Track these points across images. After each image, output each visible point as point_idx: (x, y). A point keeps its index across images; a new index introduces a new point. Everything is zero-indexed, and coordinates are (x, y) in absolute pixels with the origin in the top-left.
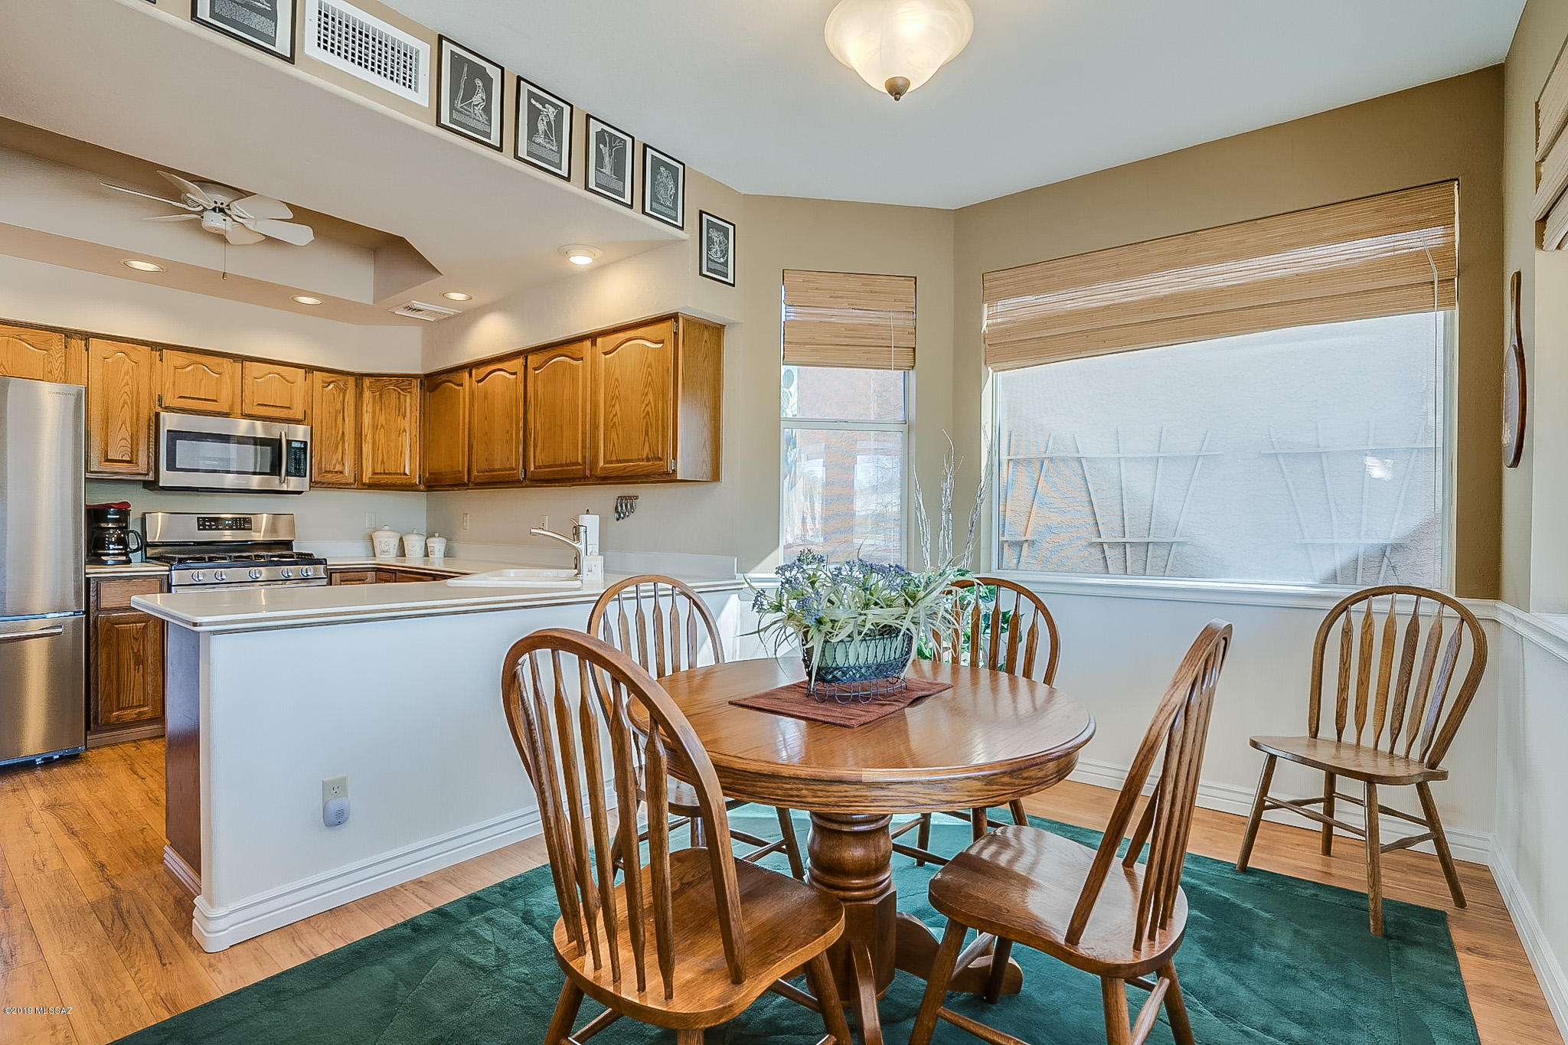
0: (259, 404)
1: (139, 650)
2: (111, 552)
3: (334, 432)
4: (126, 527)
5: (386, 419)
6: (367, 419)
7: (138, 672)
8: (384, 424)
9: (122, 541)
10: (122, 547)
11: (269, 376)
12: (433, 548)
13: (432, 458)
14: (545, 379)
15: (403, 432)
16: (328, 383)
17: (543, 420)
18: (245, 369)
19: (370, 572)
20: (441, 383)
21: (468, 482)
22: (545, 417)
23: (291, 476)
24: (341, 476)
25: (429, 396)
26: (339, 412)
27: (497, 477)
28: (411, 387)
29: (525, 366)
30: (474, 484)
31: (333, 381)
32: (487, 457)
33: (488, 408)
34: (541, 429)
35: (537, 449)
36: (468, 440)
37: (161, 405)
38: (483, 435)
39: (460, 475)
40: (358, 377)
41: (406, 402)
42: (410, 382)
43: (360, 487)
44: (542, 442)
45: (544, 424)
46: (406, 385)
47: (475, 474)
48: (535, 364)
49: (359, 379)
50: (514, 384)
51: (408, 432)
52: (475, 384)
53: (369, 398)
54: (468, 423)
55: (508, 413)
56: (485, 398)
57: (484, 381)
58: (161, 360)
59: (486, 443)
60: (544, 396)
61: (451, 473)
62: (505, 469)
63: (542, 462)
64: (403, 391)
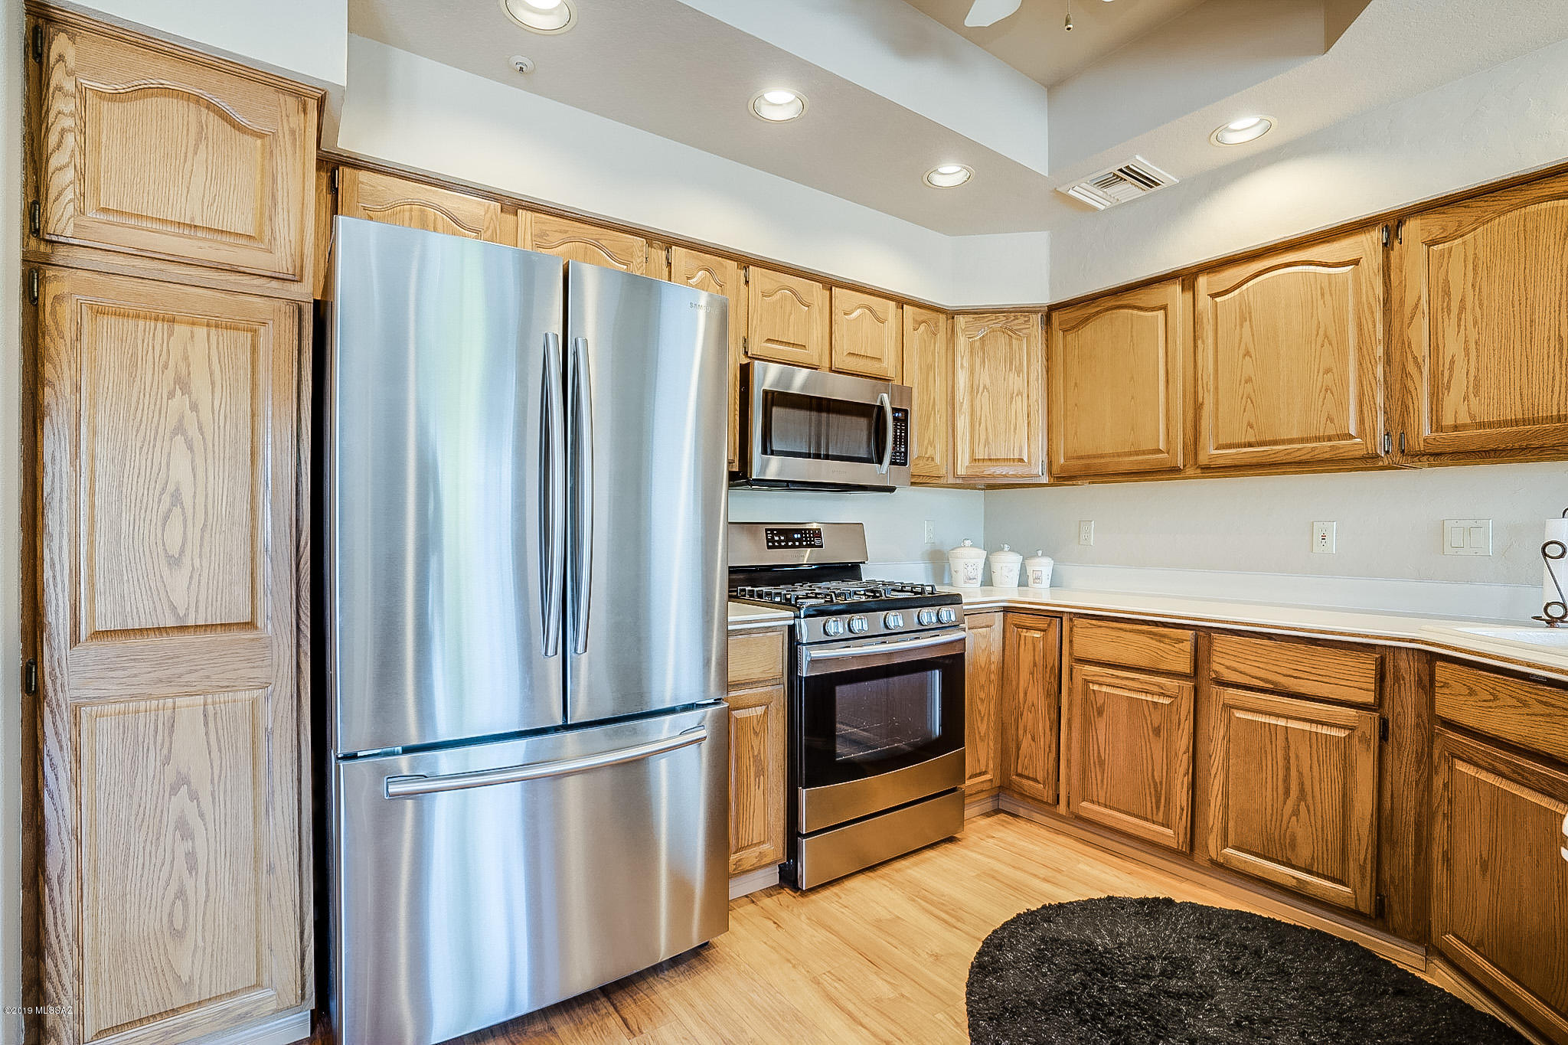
0: (849, 353)
1: (759, 750)
3: (925, 398)
5: (990, 375)
6: (962, 379)
7: (759, 787)
8: (988, 385)
11: (858, 310)
12: (1040, 573)
13: (1076, 433)
14: (1480, 255)
15: (1017, 395)
16: (918, 323)
17: (1473, 336)
18: (833, 299)
19: (997, 614)
20: (1098, 313)
21: (1184, 466)
22: (1484, 328)
23: (893, 463)
24: (933, 464)
25: (1064, 337)
26: (930, 367)
27: (1288, 454)
28: (1028, 326)
29: (1385, 245)
30: (1202, 468)
31: (924, 322)
32: (1253, 420)
33: (1253, 335)
34: (1467, 355)
35: (1446, 394)
36: (1184, 396)
37: (746, 353)
38: (1238, 384)
39: (1161, 456)
40: (952, 314)
41: (1021, 349)
42: (1026, 319)
43: (951, 481)
44: (1472, 379)
45: (1476, 343)
46: (1020, 324)
47: (1209, 452)
48: (1436, 232)
49: (953, 318)
50: (1350, 282)
51: (1025, 395)
52: (1204, 301)
53: (965, 346)
54: (1184, 368)
55: (1326, 336)
56: (1243, 319)
57: (1237, 292)
58: (747, 282)
59: (1249, 397)
60: (1477, 289)
61: (1130, 454)
62: (1318, 439)
63: (1472, 417)
64: (1015, 334)
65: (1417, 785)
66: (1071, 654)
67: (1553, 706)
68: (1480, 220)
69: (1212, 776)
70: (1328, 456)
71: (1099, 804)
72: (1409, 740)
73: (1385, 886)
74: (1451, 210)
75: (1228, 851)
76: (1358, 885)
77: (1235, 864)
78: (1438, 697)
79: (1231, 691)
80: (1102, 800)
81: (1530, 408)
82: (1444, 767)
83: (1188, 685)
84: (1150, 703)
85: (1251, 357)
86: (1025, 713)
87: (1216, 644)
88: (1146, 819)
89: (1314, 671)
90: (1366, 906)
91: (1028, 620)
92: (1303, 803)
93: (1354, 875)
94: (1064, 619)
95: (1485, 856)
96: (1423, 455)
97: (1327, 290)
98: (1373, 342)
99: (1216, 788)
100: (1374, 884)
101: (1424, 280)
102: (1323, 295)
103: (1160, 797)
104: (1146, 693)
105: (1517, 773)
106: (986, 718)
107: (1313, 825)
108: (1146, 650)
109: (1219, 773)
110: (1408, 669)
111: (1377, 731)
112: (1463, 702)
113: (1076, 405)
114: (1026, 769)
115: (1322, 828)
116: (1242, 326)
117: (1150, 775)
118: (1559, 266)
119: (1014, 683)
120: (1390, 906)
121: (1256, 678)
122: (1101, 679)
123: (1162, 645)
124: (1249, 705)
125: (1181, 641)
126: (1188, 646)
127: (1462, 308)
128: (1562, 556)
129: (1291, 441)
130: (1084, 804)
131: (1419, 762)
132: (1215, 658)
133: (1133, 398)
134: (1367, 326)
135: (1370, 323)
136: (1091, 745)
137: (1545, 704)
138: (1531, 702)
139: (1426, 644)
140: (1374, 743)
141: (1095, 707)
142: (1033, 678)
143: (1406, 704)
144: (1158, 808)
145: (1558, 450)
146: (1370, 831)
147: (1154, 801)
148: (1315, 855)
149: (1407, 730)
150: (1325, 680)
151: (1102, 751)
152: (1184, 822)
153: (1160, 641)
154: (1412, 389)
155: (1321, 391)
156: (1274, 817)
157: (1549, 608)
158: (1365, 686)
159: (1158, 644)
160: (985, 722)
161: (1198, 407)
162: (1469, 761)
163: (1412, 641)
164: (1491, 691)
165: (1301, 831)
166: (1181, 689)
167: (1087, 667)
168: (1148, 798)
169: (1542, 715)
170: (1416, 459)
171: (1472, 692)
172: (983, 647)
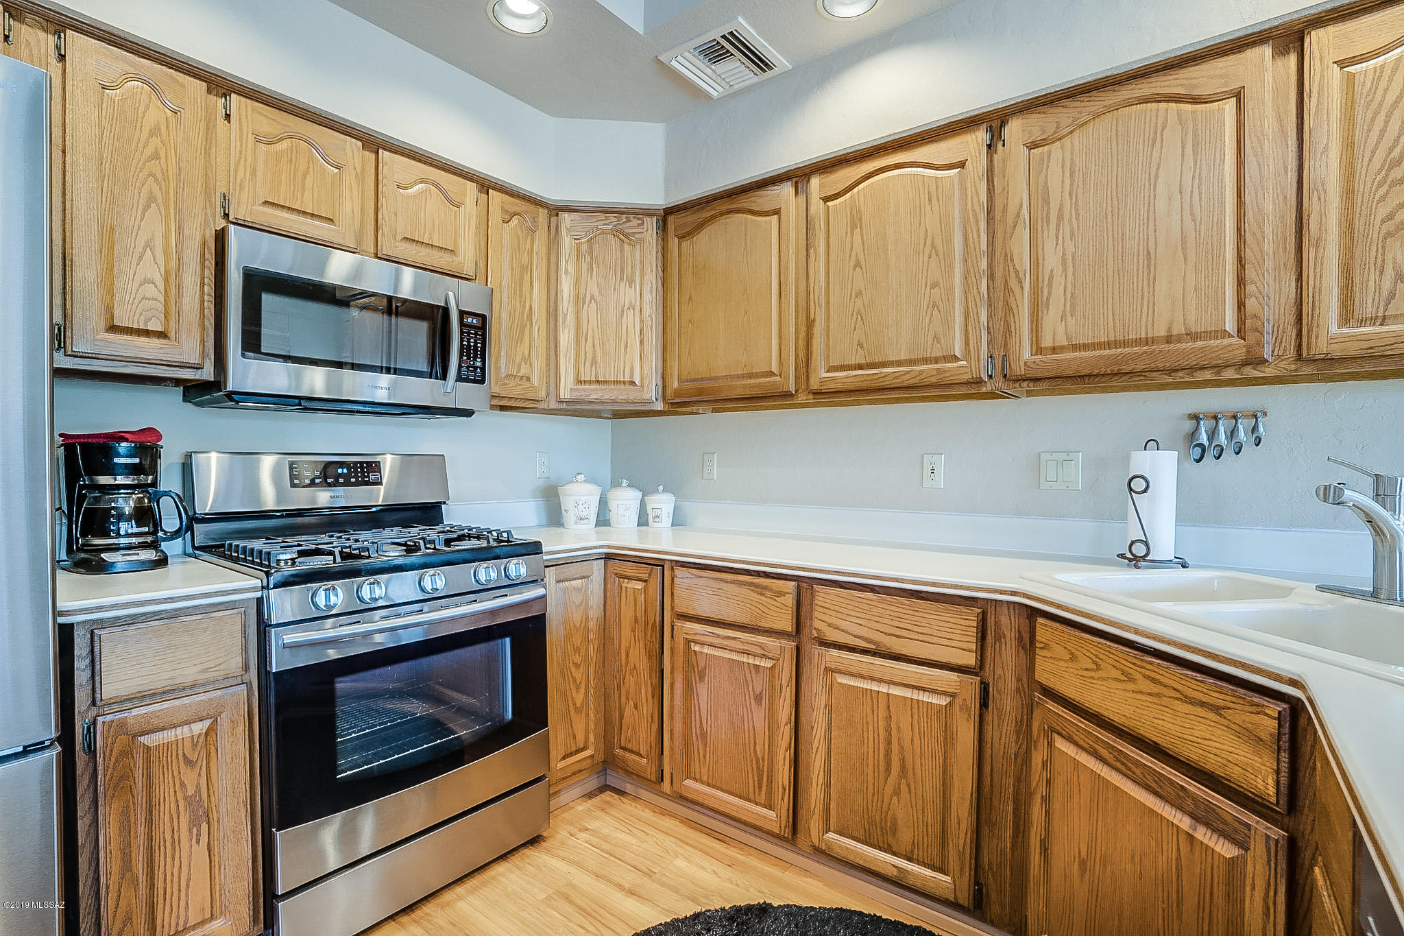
0: (406, 238)
1: (198, 786)
2: (123, 541)
3: (518, 305)
4: (154, 484)
5: (599, 284)
6: (566, 287)
7: (198, 842)
8: (596, 294)
9: (144, 515)
10: (146, 529)
11: (420, 185)
12: (659, 511)
13: (689, 353)
14: (1077, 161)
15: (629, 308)
16: (509, 216)
17: (1070, 249)
18: (380, 165)
19: (596, 562)
20: (713, 218)
21: (796, 391)
22: (1080, 241)
23: (459, 379)
24: (528, 384)
25: (680, 245)
26: (526, 269)
27: (897, 378)
28: (641, 230)
29: (989, 146)
30: (813, 393)
31: (518, 214)
32: (863, 340)
33: (863, 244)
34: (1065, 270)
35: (1045, 312)
36: (797, 311)
37: (226, 216)
38: (849, 298)
39: (773, 379)
40: (555, 210)
41: (633, 255)
42: (640, 222)
43: (553, 405)
44: (1069, 296)
45: (1073, 257)
46: (633, 227)
47: (821, 375)
48: (1037, 135)
49: (557, 215)
50: (956, 186)
51: (637, 309)
52: (817, 206)
53: (571, 248)
54: (797, 280)
55: (933, 246)
56: (854, 226)
57: (848, 195)
58: (228, 117)
59: (859, 313)
60: (1074, 197)
61: (743, 376)
62: (925, 361)
63: (1068, 337)
64: (628, 238)
65: (1016, 758)
66: (672, 608)
67: (1162, 684)
68: (1077, 122)
69: (814, 751)
70: (935, 381)
71: (702, 783)
72: (1009, 707)
73: (984, 873)
74: (1051, 110)
75: (831, 835)
76: (957, 873)
77: (837, 851)
78: (1038, 659)
79: (833, 652)
80: (705, 778)
81: (1122, 330)
82: (1042, 744)
83: (790, 645)
84: (752, 667)
85: (861, 268)
86: (627, 677)
87: (819, 598)
88: (749, 800)
89: (916, 629)
90: (964, 899)
91: (629, 569)
92: (903, 781)
93: (953, 863)
94: (666, 567)
95: (1084, 854)
96: (1024, 380)
97: (934, 195)
98: (978, 253)
99: (817, 764)
100: (973, 872)
101: (1025, 187)
102: (930, 200)
103: (762, 775)
104: (748, 654)
105: (1120, 761)
106: (583, 686)
107: (914, 805)
108: (747, 605)
109: (820, 747)
110: (1008, 624)
111: (977, 697)
112: (1064, 669)
113: (690, 321)
114: (629, 741)
115: (923, 809)
116: (852, 234)
117: (752, 748)
118: (1147, 175)
119: (616, 642)
120: (988, 894)
121: (858, 637)
122: (702, 639)
123: (763, 598)
124: (851, 669)
125: (782, 594)
126: (790, 600)
127: (1060, 218)
128: (1145, 491)
129: (899, 363)
130: (688, 782)
131: (1018, 732)
132: (816, 614)
133: (746, 313)
134: (972, 235)
135: (975, 233)
136: (693, 715)
137: (1153, 680)
138: (1138, 676)
139: (1028, 598)
140: (975, 711)
141: (696, 670)
142: (635, 636)
143: (1006, 663)
144: (760, 787)
145: (1145, 376)
146: (970, 813)
147: (756, 779)
148: (916, 841)
149: (1007, 701)
150: (925, 639)
151: (704, 725)
152: (784, 805)
153: (762, 594)
154: (1014, 307)
155: (928, 308)
156: (876, 797)
157: (1134, 546)
158: (966, 646)
159: (759, 597)
160: (582, 690)
161: (810, 324)
162: (1070, 739)
163: (1014, 593)
164: (1094, 658)
165: (901, 810)
166: (783, 650)
167: (689, 625)
168: (750, 776)
169: (1150, 694)
170: (1017, 385)
171: (1073, 658)
172: (577, 603)
